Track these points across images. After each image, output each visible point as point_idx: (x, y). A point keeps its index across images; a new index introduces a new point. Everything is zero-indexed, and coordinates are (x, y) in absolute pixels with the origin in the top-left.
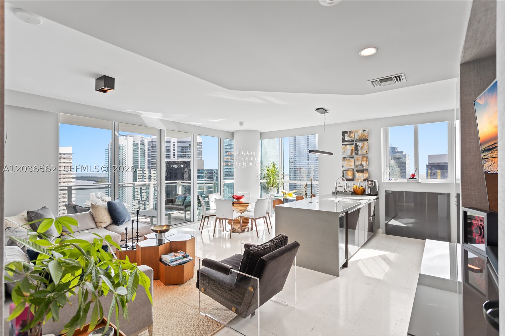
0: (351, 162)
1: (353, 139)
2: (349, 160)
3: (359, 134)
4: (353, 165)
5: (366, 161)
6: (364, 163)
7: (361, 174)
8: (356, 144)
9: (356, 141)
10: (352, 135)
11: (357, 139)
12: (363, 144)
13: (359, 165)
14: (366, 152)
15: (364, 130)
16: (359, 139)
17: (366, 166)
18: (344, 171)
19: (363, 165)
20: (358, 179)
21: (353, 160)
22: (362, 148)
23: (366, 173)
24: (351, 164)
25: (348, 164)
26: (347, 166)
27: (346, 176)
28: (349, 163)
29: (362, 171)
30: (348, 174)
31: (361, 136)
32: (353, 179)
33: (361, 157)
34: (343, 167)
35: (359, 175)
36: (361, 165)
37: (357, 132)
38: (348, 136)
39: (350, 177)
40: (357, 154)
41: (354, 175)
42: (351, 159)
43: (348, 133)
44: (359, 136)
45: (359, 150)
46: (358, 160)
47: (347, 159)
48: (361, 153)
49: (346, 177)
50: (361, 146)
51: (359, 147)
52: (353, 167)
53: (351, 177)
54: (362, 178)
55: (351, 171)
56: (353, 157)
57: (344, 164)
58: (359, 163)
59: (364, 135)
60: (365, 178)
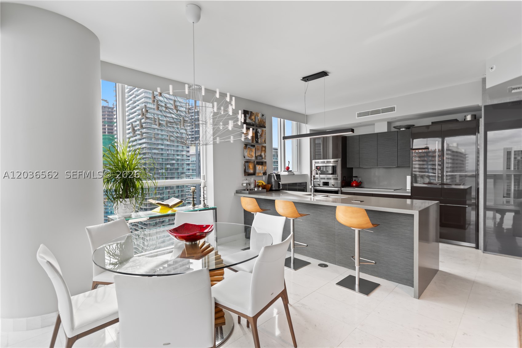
0: (252, 151)
1: (253, 123)
2: (250, 149)
3: (259, 117)
4: (254, 155)
5: (264, 152)
6: (263, 154)
7: (261, 167)
8: (256, 130)
9: (256, 126)
10: (253, 117)
11: (257, 124)
12: (262, 131)
13: (259, 156)
14: (265, 141)
15: (263, 115)
16: (259, 124)
17: (264, 157)
18: (246, 163)
19: (262, 156)
20: (259, 173)
21: (254, 149)
22: (261, 136)
23: (265, 166)
24: (252, 154)
25: (249, 154)
26: (249, 157)
27: (247, 169)
28: (251, 153)
29: (262, 163)
30: (249, 167)
31: (261, 121)
32: (254, 174)
33: (260, 146)
34: (244, 157)
35: (259, 168)
36: (261, 156)
37: (257, 114)
38: (250, 118)
39: (251, 171)
40: (257, 142)
41: (255, 168)
42: (252, 147)
43: (249, 113)
44: (259, 120)
45: (259, 137)
46: (258, 149)
47: (249, 147)
48: (261, 141)
49: (248, 171)
50: (260, 133)
51: (259, 134)
52: (254, 158)
53: (253, 170)
54: (262, 172)
55: (252, 163)
56: (254, 146)
57: (246, 154)
58: (259, 154)
59: (263, 121)
60: (264, 172)
